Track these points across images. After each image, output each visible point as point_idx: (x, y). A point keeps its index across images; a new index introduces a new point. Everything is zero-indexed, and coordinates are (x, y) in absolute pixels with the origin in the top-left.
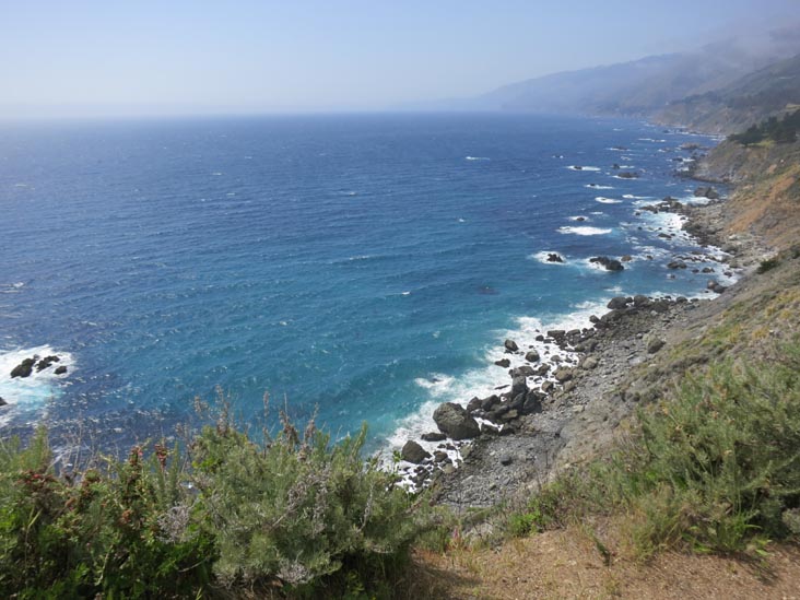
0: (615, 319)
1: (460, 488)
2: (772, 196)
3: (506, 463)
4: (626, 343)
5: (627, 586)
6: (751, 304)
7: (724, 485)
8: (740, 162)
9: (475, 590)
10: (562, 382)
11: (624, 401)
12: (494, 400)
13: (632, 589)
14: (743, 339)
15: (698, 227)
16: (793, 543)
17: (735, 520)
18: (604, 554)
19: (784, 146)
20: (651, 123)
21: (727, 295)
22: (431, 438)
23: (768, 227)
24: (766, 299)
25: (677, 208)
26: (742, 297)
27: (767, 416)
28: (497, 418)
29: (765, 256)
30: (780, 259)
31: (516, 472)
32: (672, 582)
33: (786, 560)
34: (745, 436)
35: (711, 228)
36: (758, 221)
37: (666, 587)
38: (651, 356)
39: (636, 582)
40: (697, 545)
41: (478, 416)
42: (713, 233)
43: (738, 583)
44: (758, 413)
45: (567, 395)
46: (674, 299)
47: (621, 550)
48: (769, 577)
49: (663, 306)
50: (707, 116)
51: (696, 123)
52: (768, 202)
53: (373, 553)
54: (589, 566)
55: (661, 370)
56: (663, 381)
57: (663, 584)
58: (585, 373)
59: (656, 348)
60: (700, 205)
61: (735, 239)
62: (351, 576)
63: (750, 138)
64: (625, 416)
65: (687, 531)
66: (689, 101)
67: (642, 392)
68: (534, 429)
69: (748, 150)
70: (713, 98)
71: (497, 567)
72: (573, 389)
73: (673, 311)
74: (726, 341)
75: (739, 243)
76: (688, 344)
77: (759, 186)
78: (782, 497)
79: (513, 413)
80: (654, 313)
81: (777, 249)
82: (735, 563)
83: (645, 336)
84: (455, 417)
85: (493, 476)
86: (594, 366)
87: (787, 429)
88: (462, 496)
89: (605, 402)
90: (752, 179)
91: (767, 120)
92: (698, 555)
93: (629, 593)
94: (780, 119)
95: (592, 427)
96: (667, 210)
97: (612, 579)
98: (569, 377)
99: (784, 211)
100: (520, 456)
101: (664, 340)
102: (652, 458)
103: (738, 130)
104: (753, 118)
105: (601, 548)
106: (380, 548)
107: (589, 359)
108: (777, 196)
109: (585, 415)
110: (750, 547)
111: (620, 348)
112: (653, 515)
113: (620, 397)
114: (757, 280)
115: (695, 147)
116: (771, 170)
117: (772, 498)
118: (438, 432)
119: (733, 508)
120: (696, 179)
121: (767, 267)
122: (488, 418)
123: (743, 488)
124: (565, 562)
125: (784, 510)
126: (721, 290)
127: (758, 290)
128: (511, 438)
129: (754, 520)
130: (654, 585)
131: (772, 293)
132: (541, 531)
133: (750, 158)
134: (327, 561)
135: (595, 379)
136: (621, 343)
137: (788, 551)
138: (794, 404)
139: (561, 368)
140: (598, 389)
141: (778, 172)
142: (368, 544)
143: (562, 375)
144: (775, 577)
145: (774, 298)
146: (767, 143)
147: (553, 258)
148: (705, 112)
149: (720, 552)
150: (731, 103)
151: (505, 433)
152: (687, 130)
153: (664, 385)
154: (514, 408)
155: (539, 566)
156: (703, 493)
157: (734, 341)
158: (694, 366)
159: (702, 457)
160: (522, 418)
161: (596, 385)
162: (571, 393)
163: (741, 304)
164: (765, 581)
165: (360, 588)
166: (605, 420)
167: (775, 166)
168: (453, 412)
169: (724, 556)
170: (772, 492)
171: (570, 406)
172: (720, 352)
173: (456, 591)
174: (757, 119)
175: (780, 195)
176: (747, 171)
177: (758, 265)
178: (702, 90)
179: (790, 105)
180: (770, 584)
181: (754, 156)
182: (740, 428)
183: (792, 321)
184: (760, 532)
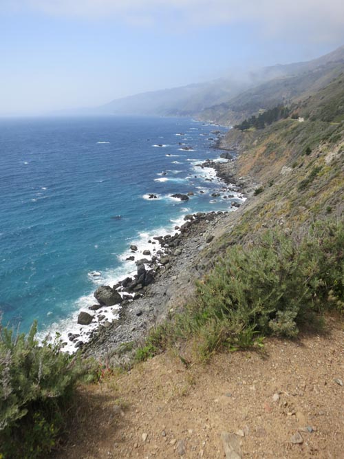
0: (188, 227)
1: (115, 334)
2: (257, 156)
3: (138, 315)
4: (195, 239)
5: (198, 378)
6: (252, 212)
7: (240, 314)
8: (241, 138)
9: (117, 401)
10: (164, 264)
11: (197, 270)
12: (129, 280)
13: (201, 379)
14: (250, 230)
15: (224, 174)
16: (275, 336)
17: (247, 331)
18: (185, 363)
19: (260, 130)
20: (195, 120)
21: (241, 208)
22: (95, 308)
23: (256, 172)
24: (259, 208)
25: (212, 165)
26: (248, 209)
27: (257, 275)
28: (131, 290)
29: (256, 187)
30: (264, 188)
31: (144, 319)
32: (221, 370)
33: (273, 346)
34: (248, 287)
35: (230, 174)
36: (252, 169)
37: (218, 374)
38: (208, 244)
39: (203, 375)
40: (231, 347)
41: (120, 290)
42: (232, 177)
43: (252, 363)
44: (252, 275)
45: (167, 272)
46: (216, 212)
47: (194, 359)
48: (265, 356)
49: (211, 217)
50: (223, 116)
51: (218, 120)
52: (255, 159)
53: (48, 398)
54: (179, 371)
55: (214, 251)
56: (215, 257)
57: (216, 372)
58: (176, 258)
59: (210, 240)
60: (224, 163)
61: (242, 179)
62: (37, 415)
63: (244, 127)
64: (199, 278)
65: (226, 341)
66: (213, 108)
67: (206, 264)
68: (152, 293)
69: (244, 133)
70: (225, 106)
71: (128, 384)
72: (170, 267)
73: (216, 219)
74: (243, 232)
75: (244, 181)
76: (225, 236)
77: (250, 151)
78: (268, 314)
79: (139, 286)
80: (207, 221)
81: (261, 183)
82: (249, 353)
83: (204, 234)
84: (107, 294)
85: (132, 323)
86: (180, 254)
87: (266, 280)
88: (116, 338)
89: (188, 272)
90: (247, 148)
91: (251, 118)
92: (232, 353)
93: (199, 382)
94: (257, 117)
95: (182, 287)
96: (208, 166)
97: (190, 376)
98: (167, 262)
99: (263, 163)
100: (146, 309)
101: (213, 235)
102: (205, 305)
103: (238, 123)
104: (245, 117)
105: (183, 360)
106: (53, 393)
107: (177, 250)
108: (259, 156)
109: (178, 281)
110: (255, 343)
111: (192, 242)
112: (208, 336)
113: (195, 269)
114: (254, 199)
115: (219, 132)
116: (255, 143)
117: (264, 316)
118: (97, 304)
119: (246, 325)
120: (221, 149)
121: (258, 192)
122: (126, 291)
123: (249, 314)
124: (166, 372)
125: (269, 320)
126: (238, 206)
127: (255, 204)
128: (140, 300)
129: (256, 329)
130: (212, 374)
131: (261, 205)
132: (153, 356)
133: (245, 137)
134: (17, 410)
135: (181, 261)
136: (193, 239)
137: (273, 341)
138: (268, 266)
139: (163, 257)
140: (183, 266)
141: (259, 144)
142: (44, 393)
143: (164, 260)
144: (268, 356)
145: (262, 207)
146: (252, 129)
147: (152, 196)
148: (221, 114)
149: (242, 349)
150: (233, 109)
151: (137, 297)
152: (214, 123)
153: (216, 259)
154: (140, 283)
155: (152, 378)
156: (230, 320)
157: (247, 232)
158: (229, 247)
159: (229, 301)
160: (145, 288)
161: (182, 264)
162: (169, 270)
163: (248, 212)
164: (264, 359)
165: (43, 420)
166: (189, 281)
167: (256, 141)
168: (106, 291)
169: (244, 351)
170: (263, 313)
171: (170, 277)
172: (241, 238)
173: (105, 405)
174: (247, 117)
175: (261, 155)
176: (244, 144)
177: (254, 192)
178: (219, 102)
179: (261, 110)
180: (266, 359)
181: (247, 136)
182: (245, 282)
183: (272, 218)
184: (260, 334)
